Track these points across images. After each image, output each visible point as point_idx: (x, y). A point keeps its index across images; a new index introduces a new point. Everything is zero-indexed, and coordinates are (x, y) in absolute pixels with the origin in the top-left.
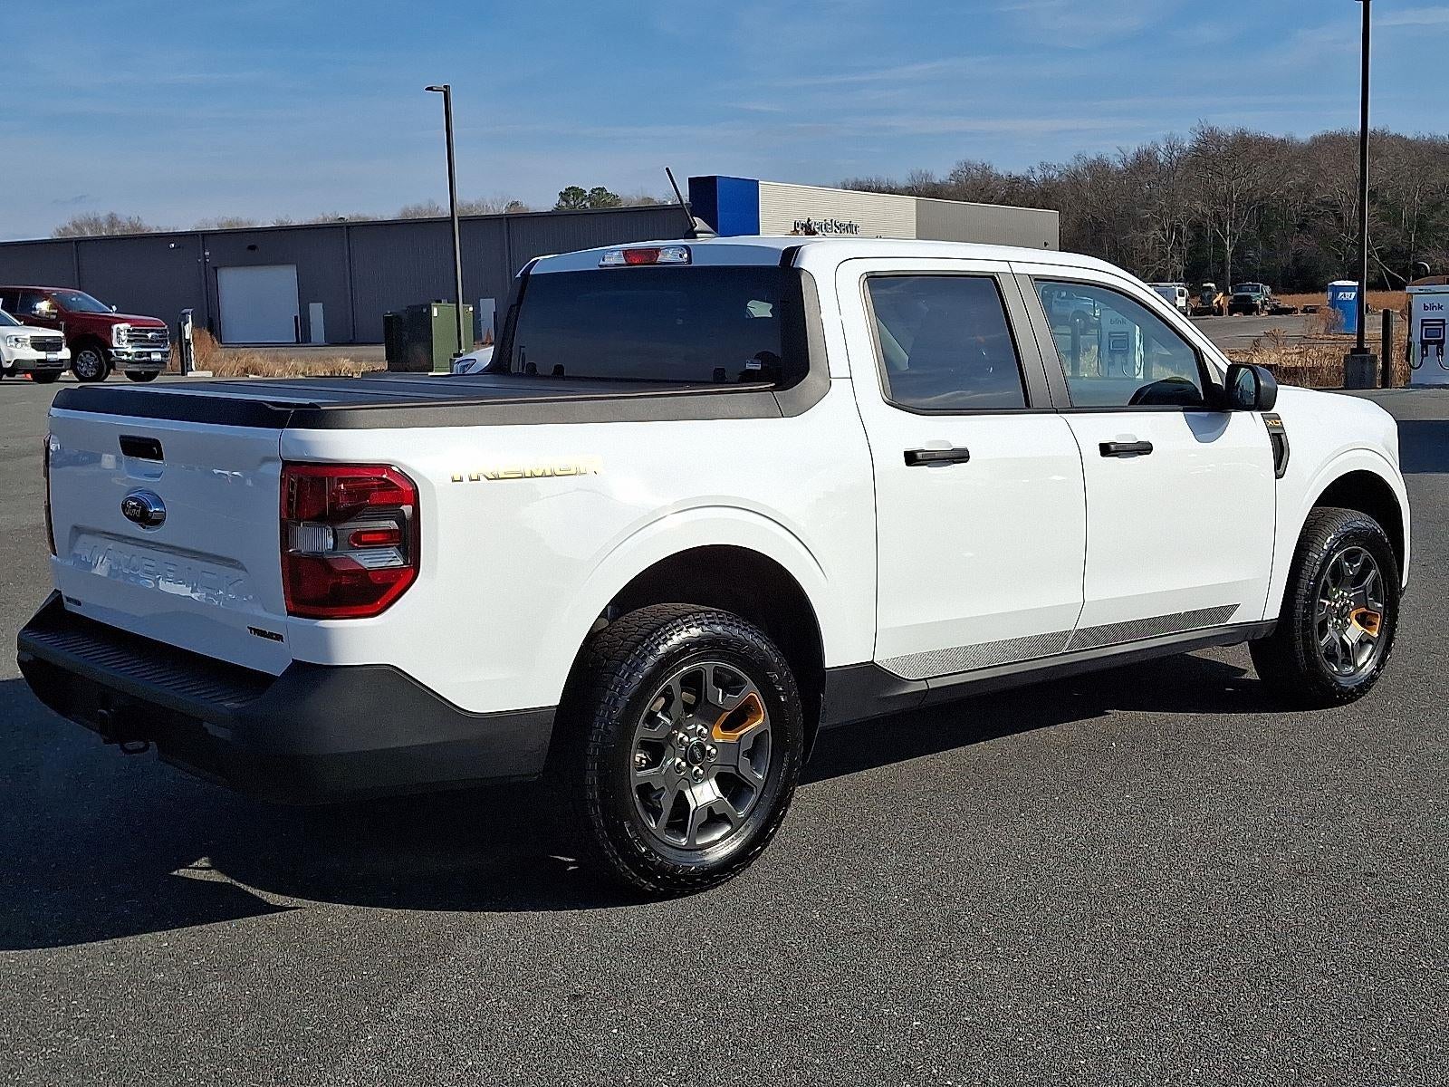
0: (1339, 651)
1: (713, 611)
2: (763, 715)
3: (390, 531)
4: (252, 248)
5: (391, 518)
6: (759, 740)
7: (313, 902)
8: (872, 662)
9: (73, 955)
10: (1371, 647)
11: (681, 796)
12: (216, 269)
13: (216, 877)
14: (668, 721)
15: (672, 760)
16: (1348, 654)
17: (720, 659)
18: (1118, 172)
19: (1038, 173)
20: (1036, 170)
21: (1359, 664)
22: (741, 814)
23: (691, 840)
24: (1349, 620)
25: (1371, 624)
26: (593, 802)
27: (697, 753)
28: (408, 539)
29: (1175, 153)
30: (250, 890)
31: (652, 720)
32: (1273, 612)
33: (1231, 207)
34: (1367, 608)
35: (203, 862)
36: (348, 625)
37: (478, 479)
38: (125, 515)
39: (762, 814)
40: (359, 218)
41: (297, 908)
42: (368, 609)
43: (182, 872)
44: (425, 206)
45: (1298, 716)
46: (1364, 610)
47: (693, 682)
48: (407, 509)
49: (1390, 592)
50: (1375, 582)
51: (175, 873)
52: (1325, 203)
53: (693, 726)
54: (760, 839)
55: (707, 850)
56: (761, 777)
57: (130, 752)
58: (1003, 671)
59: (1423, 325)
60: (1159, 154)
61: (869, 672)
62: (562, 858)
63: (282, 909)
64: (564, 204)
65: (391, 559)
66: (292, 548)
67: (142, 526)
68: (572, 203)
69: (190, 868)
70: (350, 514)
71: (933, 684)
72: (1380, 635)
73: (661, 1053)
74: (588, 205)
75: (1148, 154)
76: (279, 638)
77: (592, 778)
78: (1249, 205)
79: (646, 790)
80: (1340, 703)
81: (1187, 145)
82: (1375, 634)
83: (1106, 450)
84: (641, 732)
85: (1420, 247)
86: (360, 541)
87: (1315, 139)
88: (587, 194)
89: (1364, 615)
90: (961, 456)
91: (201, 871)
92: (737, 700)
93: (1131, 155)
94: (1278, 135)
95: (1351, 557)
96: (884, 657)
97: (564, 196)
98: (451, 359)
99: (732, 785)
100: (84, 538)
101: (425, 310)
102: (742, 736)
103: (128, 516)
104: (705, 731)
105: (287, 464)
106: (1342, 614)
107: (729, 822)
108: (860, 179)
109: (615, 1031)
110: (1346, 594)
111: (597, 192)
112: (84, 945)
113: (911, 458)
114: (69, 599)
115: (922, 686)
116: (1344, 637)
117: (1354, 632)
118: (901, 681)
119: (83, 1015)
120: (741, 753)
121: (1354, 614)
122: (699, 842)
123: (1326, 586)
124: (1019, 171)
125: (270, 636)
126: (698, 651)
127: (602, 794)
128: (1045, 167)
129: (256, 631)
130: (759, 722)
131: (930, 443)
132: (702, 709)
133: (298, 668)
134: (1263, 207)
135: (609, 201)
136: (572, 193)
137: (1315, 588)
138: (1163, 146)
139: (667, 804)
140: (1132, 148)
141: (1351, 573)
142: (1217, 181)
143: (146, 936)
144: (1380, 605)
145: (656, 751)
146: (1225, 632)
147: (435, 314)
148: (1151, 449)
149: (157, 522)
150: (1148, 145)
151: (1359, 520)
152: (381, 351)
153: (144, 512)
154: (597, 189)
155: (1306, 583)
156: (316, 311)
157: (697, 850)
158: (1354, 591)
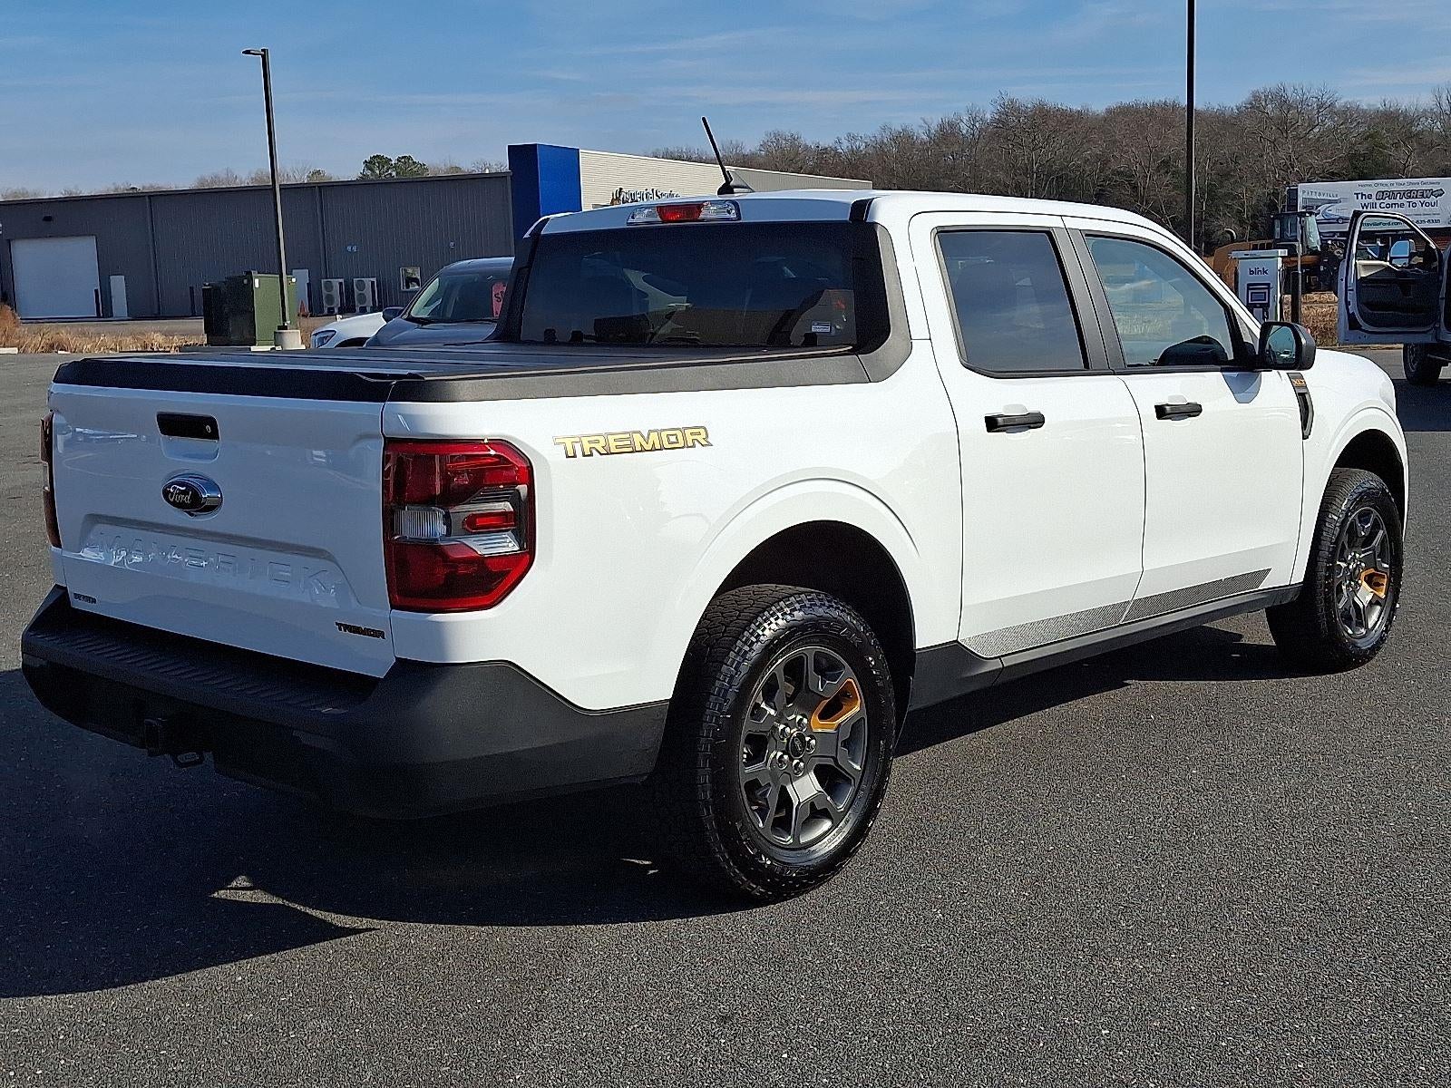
0: (1353, 613)
1: (812, 592)
2: (859, 701)
3: (505, 514)
4: (48, 219)
5: (506, 499)
6: (855, 727)
7: (386, 922)
8: (956, 641)
9: (137, 997)
10: (1378, 608)
11: (784, 791)
12: (9, 241)
13: (262, 898)
14: (772, 712)
15: (774, 753)
16: (1359, 616)
17: (821, 643)
18: (924, 143)
19: (845, 144)
20: (843, 140)
21: (1370, 627)
22: (841, 807)
23: (796, 838)
24: (1360, 582)
25: (1378, 585)
26: (706, 803)
27: (798, 743)
28: (523, 522)
29: (977, 125)
30: (309, 911)
31: (757, 712)
32: (1299, 577)
33: (1032, 179)
34: (1376, 569)
35: (241, 881)
36: (455, 620)
37: (591, 455)
38: (169, 501)
39: (860, 805)
40: (152, 187)
41: (370, 930)
42: (481, 600)
43: (222, 894)
44: (223, 176)
45: (1320, 679)
46: (1372, 571)
47: (794, 670)
48: (523, 489)
49: (1393, 552)
50: (1383, 542)
51: (216, 895)
52: (1120, 173)
53: (794, 716)
54: (859, 833)
55: (812, 849)
56: (858, 768)
57: (181, 765)
58: (1069, 646)
59: (1248, 289)
60: (962, 125)
61: (954, 651)
62: (637, 861)
63: (356, 931)
64: (369, 173)
65: (507, 545)
66: (396, 535)
67: (189, 513)
68: (378, 172)
69: (230, 889)
70: (465, 495)
71: (1008, 662)
72: (1386, 594)
73: (848, 1079)
74: (394, 174)
75: (951, 125)
76: (379, 634)
77: (704, 778)
78: (1048, 176)
79: (753, 786)
80: (1357, 665)
81: (988, 116)
82: (1382, 595)
83: (1161, 412)
84: (748, 726)
85: (1211, 215)
86: (477, 525)
87: (1109, 111)
88: (393, 162)
89: (1373, 575)
90: (1035, 421)
91: (241, 891)
92: (835, 686)
93: (934, 127)
94: (1076, 107)
95: (1364, 517)
96: (967, 636)
97: (369, 164)
98: (275, 333)
99: (831, 778)
100: (100, 527)
101: (245, 281)
102: (840, 725)
103: (174, 504)
104: (805, 721)
105: (390, 443)
106: (1353, 577)
107: (829, 817)
108: (671, 149)
109: (785, 1056)
110: (1357, 555)
111: (403, 160)
112: (146, 984)
113: (992, 424)
114: (77, 596)
115: (997, 665)
116: (1356, 599)
117: (1365, 594)
118: (977, 660)
119: (179, 1067)
120: (840, 745)
121: (1363, 575)
122: (803, 840)
123: (1343, 548)
124: (827, 141)
125: (366, 632)
126: (802, 635)
127: (714, 793)
128: (851, 138)
129: (347, 628)
130: (856, 709)
131: (1006, 408)
132: (803, 699)
133: (404, 668)
134: (1061, 177)
135: (415, 170)
136: (376, 162)
137: (1335, 549)
138: (965, 118)
139: (773, 799)
140: (935, 121)
141: (1363, 534)
142: (1018, 152)
143: (214, 970)
144: (1386, 566)
145: (759, 745)
146: (1257, 598)
147: (257, 285)
148: (1201, 411)
149: (210, 509)
150: (951, 117)
151: (1367, 480)
152: (199, 324)
153: (196, 498)
154: (403, 157)
155: (1326, 545)
156: (118, 284)
157: (800, 849)
158: (1364, 552)
